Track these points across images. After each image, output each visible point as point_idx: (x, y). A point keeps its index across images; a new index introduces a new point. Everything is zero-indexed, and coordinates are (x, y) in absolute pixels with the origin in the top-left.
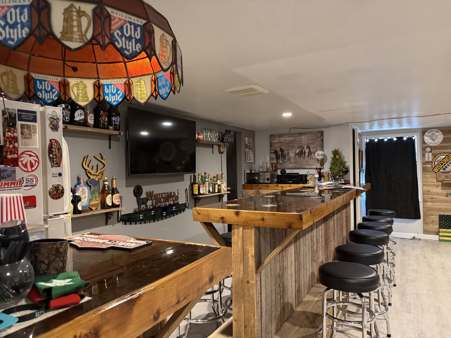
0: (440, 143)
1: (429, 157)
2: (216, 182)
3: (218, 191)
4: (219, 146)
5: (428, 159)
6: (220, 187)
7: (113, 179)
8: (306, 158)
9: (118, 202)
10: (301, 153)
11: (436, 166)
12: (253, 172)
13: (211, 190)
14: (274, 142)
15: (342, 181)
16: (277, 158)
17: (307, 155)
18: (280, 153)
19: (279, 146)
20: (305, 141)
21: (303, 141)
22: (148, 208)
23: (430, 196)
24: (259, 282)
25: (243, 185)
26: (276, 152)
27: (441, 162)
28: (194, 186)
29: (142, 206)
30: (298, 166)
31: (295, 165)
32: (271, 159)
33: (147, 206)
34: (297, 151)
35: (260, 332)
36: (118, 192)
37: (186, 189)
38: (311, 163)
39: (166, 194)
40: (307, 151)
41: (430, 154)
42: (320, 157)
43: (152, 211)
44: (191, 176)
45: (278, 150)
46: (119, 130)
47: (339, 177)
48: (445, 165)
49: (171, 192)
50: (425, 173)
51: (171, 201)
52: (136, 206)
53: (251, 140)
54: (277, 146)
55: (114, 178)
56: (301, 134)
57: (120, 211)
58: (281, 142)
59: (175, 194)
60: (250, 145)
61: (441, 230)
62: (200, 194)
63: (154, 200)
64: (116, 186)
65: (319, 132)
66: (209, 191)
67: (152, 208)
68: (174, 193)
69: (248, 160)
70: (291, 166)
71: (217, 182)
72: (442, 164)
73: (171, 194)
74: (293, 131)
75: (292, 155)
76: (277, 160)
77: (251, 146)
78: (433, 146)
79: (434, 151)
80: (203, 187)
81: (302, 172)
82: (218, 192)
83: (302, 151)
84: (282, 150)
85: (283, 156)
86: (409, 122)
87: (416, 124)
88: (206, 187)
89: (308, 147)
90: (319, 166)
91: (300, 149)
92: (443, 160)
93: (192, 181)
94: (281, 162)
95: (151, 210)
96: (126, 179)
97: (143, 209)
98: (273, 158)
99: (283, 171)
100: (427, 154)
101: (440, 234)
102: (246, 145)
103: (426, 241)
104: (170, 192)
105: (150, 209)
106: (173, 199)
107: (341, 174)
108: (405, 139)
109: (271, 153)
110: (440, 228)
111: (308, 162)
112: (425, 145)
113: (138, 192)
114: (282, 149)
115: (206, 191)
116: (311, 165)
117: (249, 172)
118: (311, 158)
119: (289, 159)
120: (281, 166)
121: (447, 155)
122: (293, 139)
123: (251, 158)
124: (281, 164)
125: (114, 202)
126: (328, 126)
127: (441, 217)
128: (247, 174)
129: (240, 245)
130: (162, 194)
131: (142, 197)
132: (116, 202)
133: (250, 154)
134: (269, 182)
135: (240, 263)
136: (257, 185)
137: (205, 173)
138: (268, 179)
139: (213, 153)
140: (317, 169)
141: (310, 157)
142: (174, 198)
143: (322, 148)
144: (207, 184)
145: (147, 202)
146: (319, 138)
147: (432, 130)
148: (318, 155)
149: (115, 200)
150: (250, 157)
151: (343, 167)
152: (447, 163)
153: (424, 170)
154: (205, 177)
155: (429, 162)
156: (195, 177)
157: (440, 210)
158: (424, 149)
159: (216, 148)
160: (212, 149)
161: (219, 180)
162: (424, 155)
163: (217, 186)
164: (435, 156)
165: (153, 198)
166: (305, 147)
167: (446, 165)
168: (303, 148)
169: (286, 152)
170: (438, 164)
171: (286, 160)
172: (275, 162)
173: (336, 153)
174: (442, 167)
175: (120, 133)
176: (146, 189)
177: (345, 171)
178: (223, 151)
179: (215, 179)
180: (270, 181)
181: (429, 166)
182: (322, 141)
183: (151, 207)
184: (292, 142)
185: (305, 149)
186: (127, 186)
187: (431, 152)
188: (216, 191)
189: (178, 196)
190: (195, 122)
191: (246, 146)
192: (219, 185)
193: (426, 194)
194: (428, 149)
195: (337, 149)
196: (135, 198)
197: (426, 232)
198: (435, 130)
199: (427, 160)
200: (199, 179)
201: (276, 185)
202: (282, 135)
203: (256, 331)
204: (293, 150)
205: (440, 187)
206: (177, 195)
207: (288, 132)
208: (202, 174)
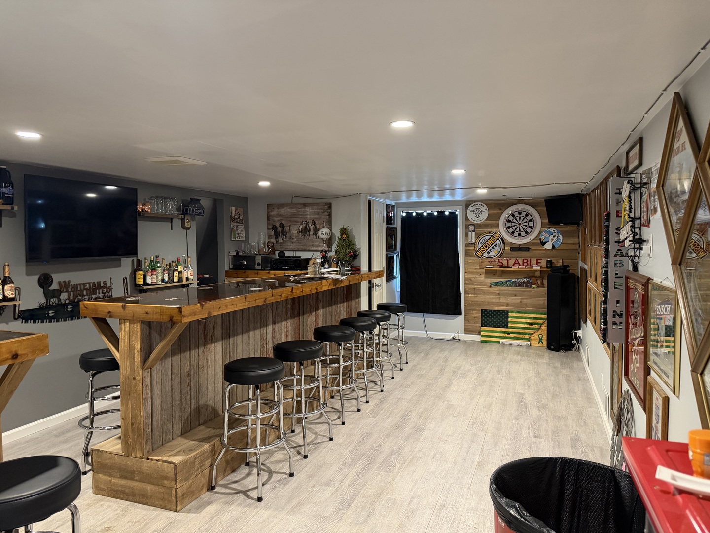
0: (484, 219)
1: (472, 237)
2: (176, 269)
3: (178, 280)
4: (183, 220)
5: (471, 240)
6: (181, 274)
7: (5, 266)
8: (311, 237)
9: (12, 294)
10: (305, 231)
11: (480, 248)
12: (240, 254)
13: (166, 278)
14: (272, 213)
15: (348, 268)
16: (277, 236)
17: (312, 233)
18: (280, 229)
19: (278, 220)
20: (309, 215)
21: (307, 214)
22: (61, 302)
23: (472, 286)
24: (150, 378)
25: (226, 272)
26: (274, 228)
27: (485, 244)
28: (137, 273)
29: (52, 300)
30: (301, 247)
31: (298, 246)
32: (270, 237)
33: (59, 300)
34: (301, 228)
35: (150, 430)
36: (12, 282)
37: (126, 277)
38: (317, 243)
39: (91, 285)
40: (312, 227)
41: (474, 233)
42: (325, 237)
43: (69, 307)
44: (133, 260)
45: (278, 225)
46: (12, 204)
47: (346, 263)
48: (489, 247)
49: (100, 282)
50: (468, 258)
51: (99, 293)
52: (43, 300)
53: (240, 210)
54: (276, 219)
55: (7, 264)
56: (305, 205)
57: (17, 305)
58: (280, 215)
59: (106, 285)
60: (239, 217)
61: (483, 328)
62: (145, 284)
63: (72, 293)
64: (9, 274)
65: (326, 203)
66: (163, 280)
67: (69, 303)
68: (105, 283)
69: (234, 238)
70: (293, 246)
71: (177, 267)
72: (486, 246)
73: (100, 285)
74: (296, 200)
75: (294, 232)
76: (276, 239)
77: (241, 218)
78: (477, 224)
79: (479, 231)
80: (152, 275)
81: (304, 255)
82: (179, 282)
83: (306, 227)
84: (282, 226)
85: (284, 234)
86: (452, 195)
87: (459, 196)
88: (157, 275)
89: (314, 223)
90: (324, 247)
91: (304, 225)
92: (487, 241)
93: (135, 267)
94: (281, 241)
95: (66, 305)
96: (26, 266)
97: (54, 304)
98: (271, 236)
99: (282, 254)
100: (469, 234)
101: (482, 333)
102: (231, 217)
103: (465, 342)
104: (97, 282)
105: (65, 303)
106: (102, 291)
107: (348, 259)
108: (447, 213)
109: (268, 229)
110: (482, 326)
111: (313, 242)
112: (469, 223)
113: (45, 281)
114: (283, 224)
115: (157, 281)
116: (317, 246)
117: (234, 254)
118: (317, 237)
119: (291, 238)
120: (281, 247)
121: (492, 236)
122: (295, 211)
123: (241, 235)
124: (281, 244)
125: (6, 294)
126: (337, 197)
127: (484, 313)
128: (233, 256)
129: (126, 340)
130: (84, 284)
131: (51, 288)
132: (9, 294)
133: (240, 230)
134: (260, 268)
135: (127, 358)
136: (244, 271)
137: (157, 257)
138: (259, 264)
139: (172, 229)
140: (322, 251)
141: (316, 235)
142: (105, 289)
143: (329, 225)
144: (160, 270)
145: (60, 295)
146: (326, 211)
147: (477, 203)
148: (322, 234)
149: (8, 292)
150: (238, 234)
151: (351, 249)
152: (491, 245)
153: (467, 253)
154: (156, 261)
155: (472, 244)
156: (139, 262)
157: (482, 303)
158: (467, 227)
159: (177, 223)
160: (170, 224)
161: (181, 265)
162: (466, 235)
163: (176, 274)
164: (478, 236)
165: (70, 290)
166: (310, 222)
167: (491, 248)
168: (308, 223)
169: (286, 229)
170: (482, 246)
171: (288, 239)
172: (273, 240)
173: (344, 231)
174: (487, 250)
175: (13, 208)
176: (58, 278)
177: (352, 255)
178: (189, 226)
179: (174, 264)
180: (261, 266)
181: (472, 248)
182: (330, 215)
183: (67, 301)
184: (294, 215)
185: (310, 225)
186: (28, 274)
187: (474, 231)
188: (176, 279)
189: (111, 286)
190: (136, 190)
191: (233, 219)
192: (180, 273)
193: (468, 284)
194: (472, 228)
195: (345, 227)
196: (42, 290)
197: (467, 331)
198: (479, 203)
199: (469, 241)
200: (146, 265)
201: (268, 272)
202: (282, 206)
203: (142, 428)
204: (295, 226)
205: (483, 276)
206: (109, 285)
207: (290, 202)
208: (151, 257)
